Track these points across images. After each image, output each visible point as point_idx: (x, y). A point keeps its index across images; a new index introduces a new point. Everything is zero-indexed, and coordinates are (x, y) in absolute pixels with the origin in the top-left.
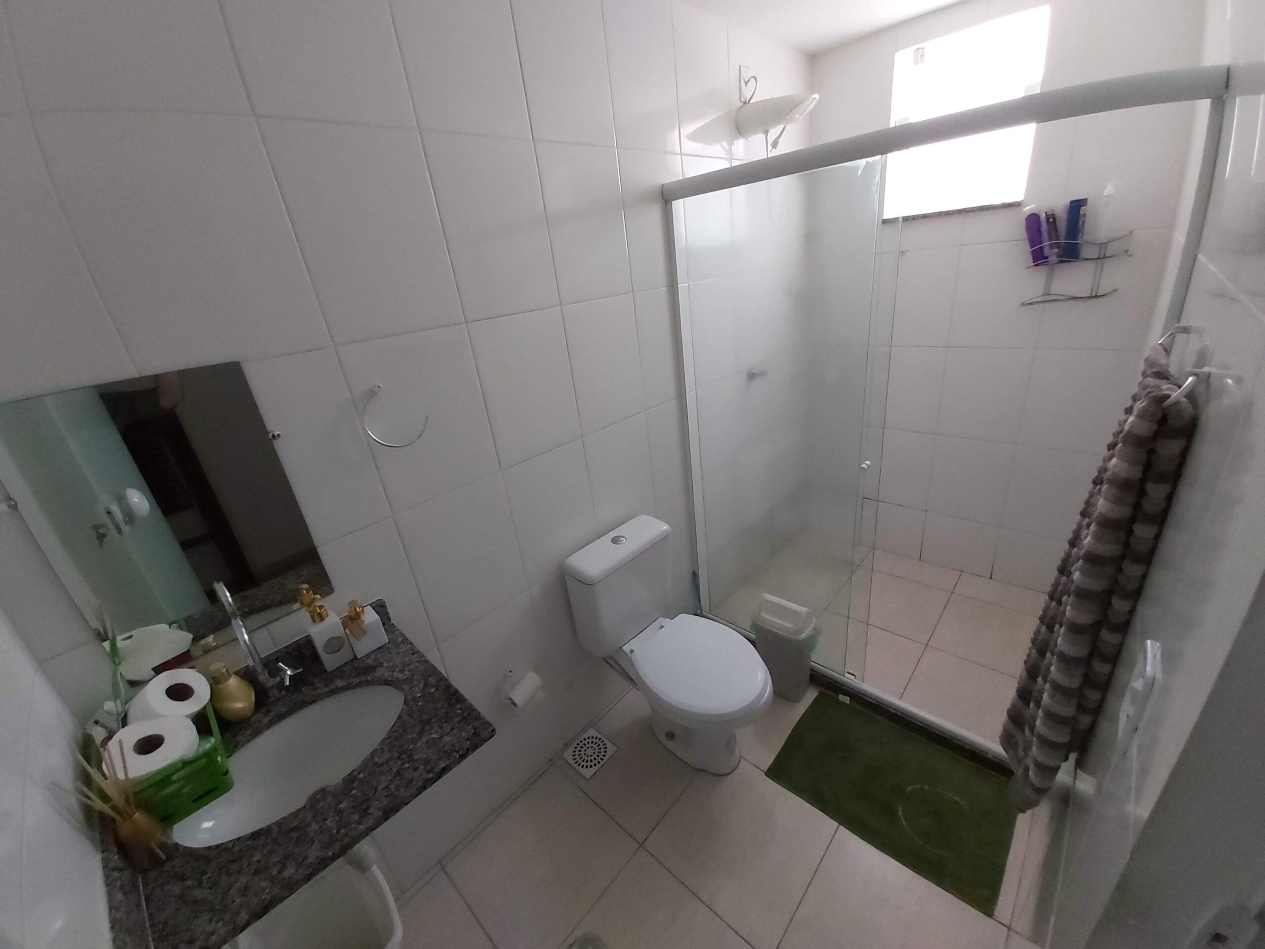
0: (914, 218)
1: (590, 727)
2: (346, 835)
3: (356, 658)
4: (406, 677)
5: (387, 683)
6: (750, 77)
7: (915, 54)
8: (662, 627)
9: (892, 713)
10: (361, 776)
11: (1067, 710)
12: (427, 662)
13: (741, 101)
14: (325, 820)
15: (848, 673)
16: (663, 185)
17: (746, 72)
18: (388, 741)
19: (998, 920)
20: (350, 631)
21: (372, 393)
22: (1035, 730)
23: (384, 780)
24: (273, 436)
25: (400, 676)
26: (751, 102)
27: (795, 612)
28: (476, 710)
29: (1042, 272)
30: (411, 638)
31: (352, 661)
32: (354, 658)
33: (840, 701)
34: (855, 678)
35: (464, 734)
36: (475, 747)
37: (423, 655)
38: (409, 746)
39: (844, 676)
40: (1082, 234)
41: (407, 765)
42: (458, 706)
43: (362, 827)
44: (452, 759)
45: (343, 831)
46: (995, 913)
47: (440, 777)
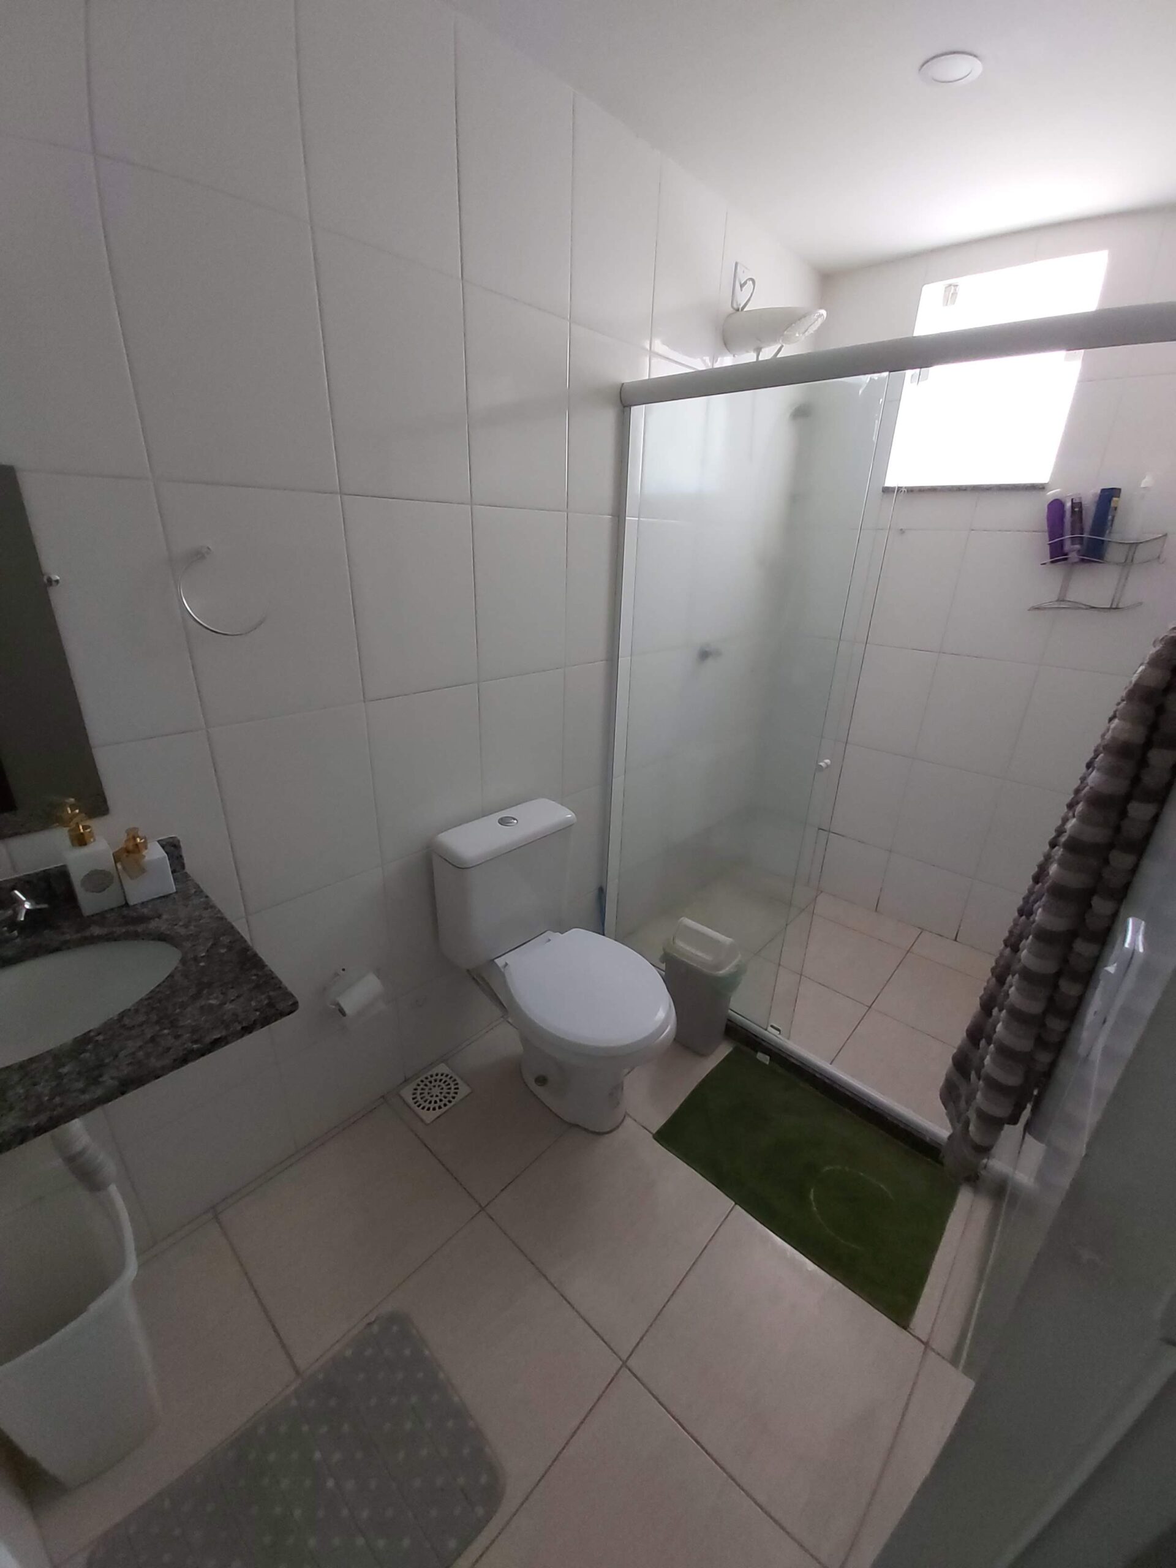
0: (922, 490)
1: (442, 1062)
2: (62, 1105)
3: (127, 904)
4: (191, 933)
5: (162, 938)
6: (747, 278)
7: (945, 291)
8: (549, 940)
9: (818, 1078)
10: (100, 1038)
11: (1023, 1044)
12: (222, 919)
13: (732, 307)
14: (35, 1084)
15: (772, 1026)
16: (623, 384)
17: (744, 272)
18: (146, 1003)
19: (913, 1333)
20: (124, 868)
21: (199, 555)
22: (983, 1071)
23: (131, 1045)
24: (50, 581)
25: (183, 931)
26: (745, 310)
27: (717, 942)
28: (277, 977)
29: (1058, 570)
30: (207, 890)
31: (122, 906)
32: (125, 905)
33: (758, 1060)
34: (780, 1033)
35: (253, 1003)
36: (266, 1021)
37: (219, 911)
38: (175, 1010)
39: (766, 1030)
40: (1110, 533)
41: (166, 1031)
42: (254, 972)
43: (87, 1097)
44: (232, 1029)
45: (57, 1100)
46: (912, 1326)
47: (210, 1051)
